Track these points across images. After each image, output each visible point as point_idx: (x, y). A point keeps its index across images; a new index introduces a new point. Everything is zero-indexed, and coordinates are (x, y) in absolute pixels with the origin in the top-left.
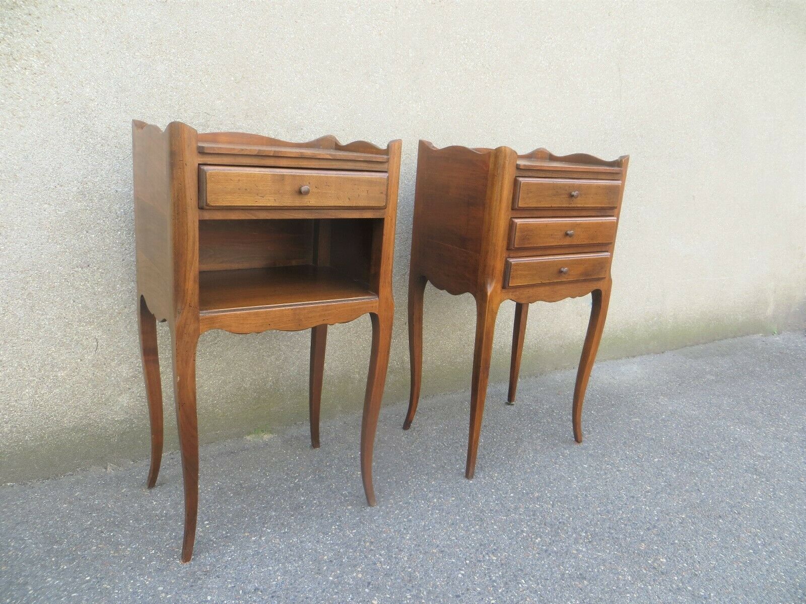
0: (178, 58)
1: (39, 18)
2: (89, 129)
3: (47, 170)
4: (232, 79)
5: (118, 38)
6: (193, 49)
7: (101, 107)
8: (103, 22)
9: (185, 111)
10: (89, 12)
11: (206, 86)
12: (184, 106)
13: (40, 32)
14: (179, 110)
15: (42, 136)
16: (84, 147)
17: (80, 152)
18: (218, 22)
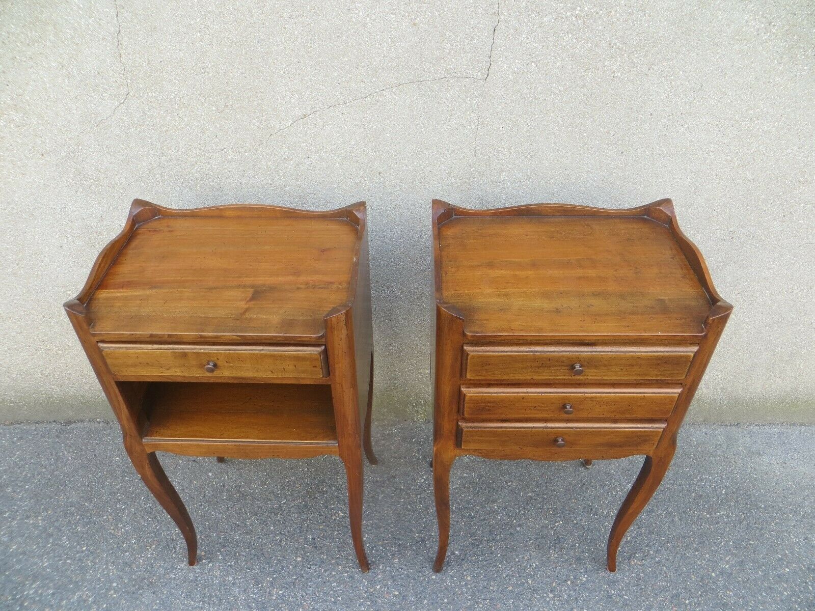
0: (148, 93)
1: (4, 72)
2: (80, 173)
3: (56, 209)
4: (214, 109)
5: (81, 81)
6: (162, 81)
7: (85, 151)
8: (63, 67)
9: (168, 148)
10: (47, 58)
11: (186, 119)
12: (165, 143)
13: (10, 86)
14: (161, 148)
15: (42, 181)
16: (81, 189)
17: (79, 193)
18: (184, 45)
